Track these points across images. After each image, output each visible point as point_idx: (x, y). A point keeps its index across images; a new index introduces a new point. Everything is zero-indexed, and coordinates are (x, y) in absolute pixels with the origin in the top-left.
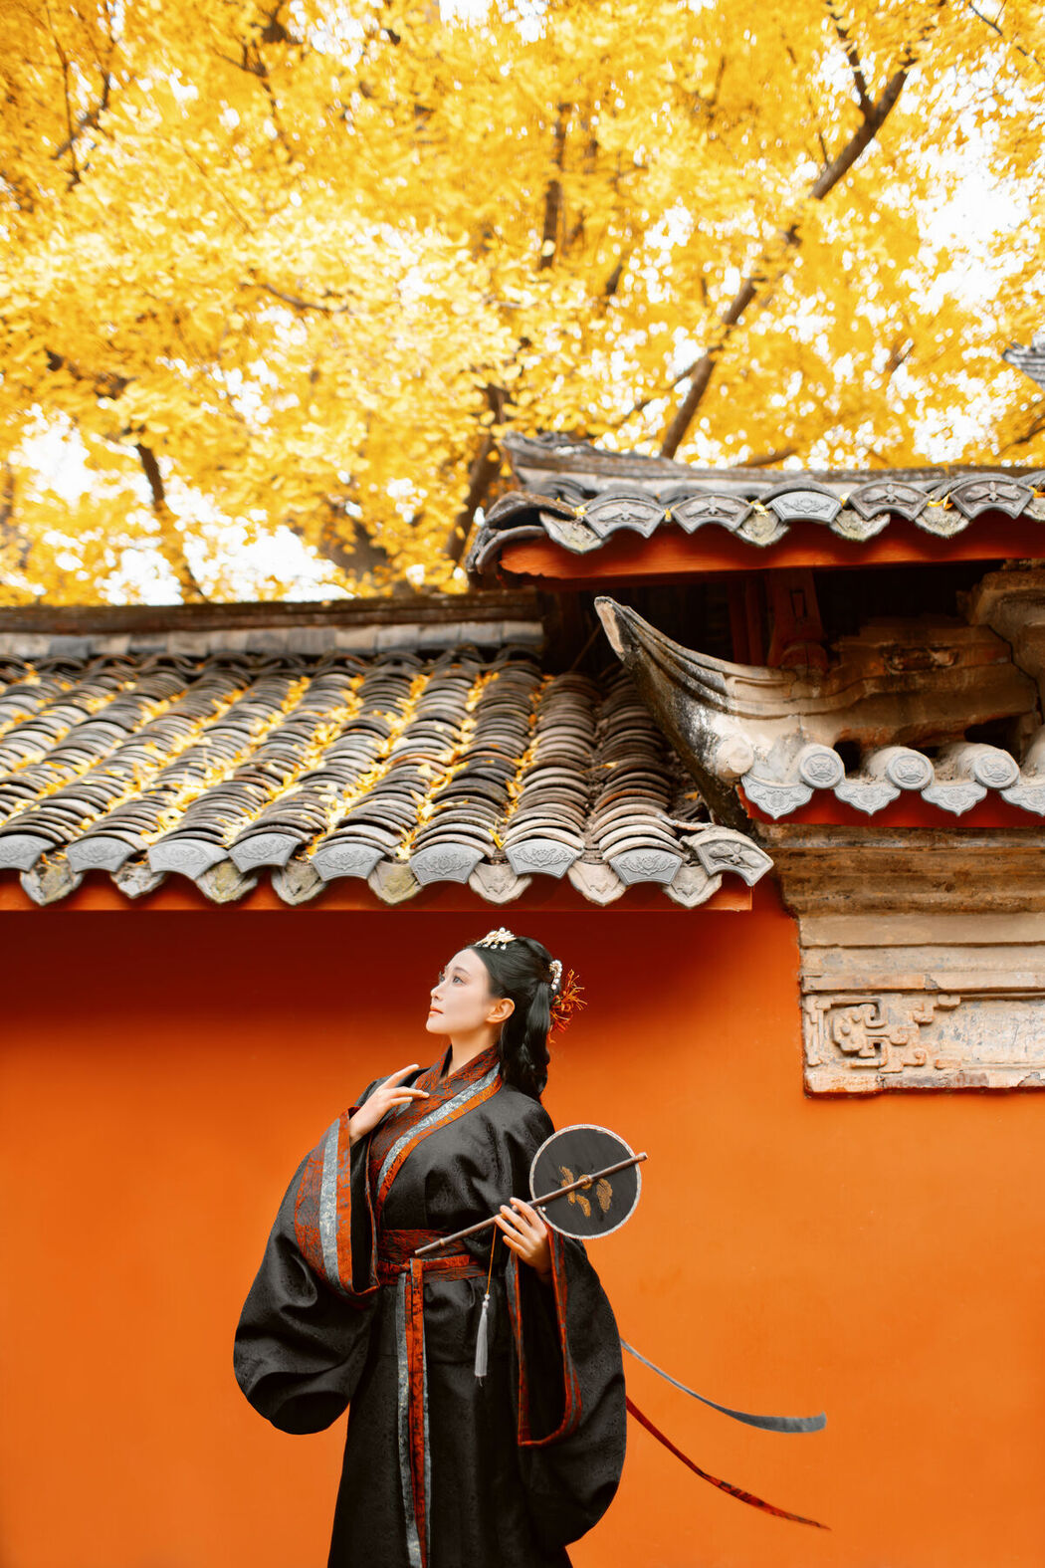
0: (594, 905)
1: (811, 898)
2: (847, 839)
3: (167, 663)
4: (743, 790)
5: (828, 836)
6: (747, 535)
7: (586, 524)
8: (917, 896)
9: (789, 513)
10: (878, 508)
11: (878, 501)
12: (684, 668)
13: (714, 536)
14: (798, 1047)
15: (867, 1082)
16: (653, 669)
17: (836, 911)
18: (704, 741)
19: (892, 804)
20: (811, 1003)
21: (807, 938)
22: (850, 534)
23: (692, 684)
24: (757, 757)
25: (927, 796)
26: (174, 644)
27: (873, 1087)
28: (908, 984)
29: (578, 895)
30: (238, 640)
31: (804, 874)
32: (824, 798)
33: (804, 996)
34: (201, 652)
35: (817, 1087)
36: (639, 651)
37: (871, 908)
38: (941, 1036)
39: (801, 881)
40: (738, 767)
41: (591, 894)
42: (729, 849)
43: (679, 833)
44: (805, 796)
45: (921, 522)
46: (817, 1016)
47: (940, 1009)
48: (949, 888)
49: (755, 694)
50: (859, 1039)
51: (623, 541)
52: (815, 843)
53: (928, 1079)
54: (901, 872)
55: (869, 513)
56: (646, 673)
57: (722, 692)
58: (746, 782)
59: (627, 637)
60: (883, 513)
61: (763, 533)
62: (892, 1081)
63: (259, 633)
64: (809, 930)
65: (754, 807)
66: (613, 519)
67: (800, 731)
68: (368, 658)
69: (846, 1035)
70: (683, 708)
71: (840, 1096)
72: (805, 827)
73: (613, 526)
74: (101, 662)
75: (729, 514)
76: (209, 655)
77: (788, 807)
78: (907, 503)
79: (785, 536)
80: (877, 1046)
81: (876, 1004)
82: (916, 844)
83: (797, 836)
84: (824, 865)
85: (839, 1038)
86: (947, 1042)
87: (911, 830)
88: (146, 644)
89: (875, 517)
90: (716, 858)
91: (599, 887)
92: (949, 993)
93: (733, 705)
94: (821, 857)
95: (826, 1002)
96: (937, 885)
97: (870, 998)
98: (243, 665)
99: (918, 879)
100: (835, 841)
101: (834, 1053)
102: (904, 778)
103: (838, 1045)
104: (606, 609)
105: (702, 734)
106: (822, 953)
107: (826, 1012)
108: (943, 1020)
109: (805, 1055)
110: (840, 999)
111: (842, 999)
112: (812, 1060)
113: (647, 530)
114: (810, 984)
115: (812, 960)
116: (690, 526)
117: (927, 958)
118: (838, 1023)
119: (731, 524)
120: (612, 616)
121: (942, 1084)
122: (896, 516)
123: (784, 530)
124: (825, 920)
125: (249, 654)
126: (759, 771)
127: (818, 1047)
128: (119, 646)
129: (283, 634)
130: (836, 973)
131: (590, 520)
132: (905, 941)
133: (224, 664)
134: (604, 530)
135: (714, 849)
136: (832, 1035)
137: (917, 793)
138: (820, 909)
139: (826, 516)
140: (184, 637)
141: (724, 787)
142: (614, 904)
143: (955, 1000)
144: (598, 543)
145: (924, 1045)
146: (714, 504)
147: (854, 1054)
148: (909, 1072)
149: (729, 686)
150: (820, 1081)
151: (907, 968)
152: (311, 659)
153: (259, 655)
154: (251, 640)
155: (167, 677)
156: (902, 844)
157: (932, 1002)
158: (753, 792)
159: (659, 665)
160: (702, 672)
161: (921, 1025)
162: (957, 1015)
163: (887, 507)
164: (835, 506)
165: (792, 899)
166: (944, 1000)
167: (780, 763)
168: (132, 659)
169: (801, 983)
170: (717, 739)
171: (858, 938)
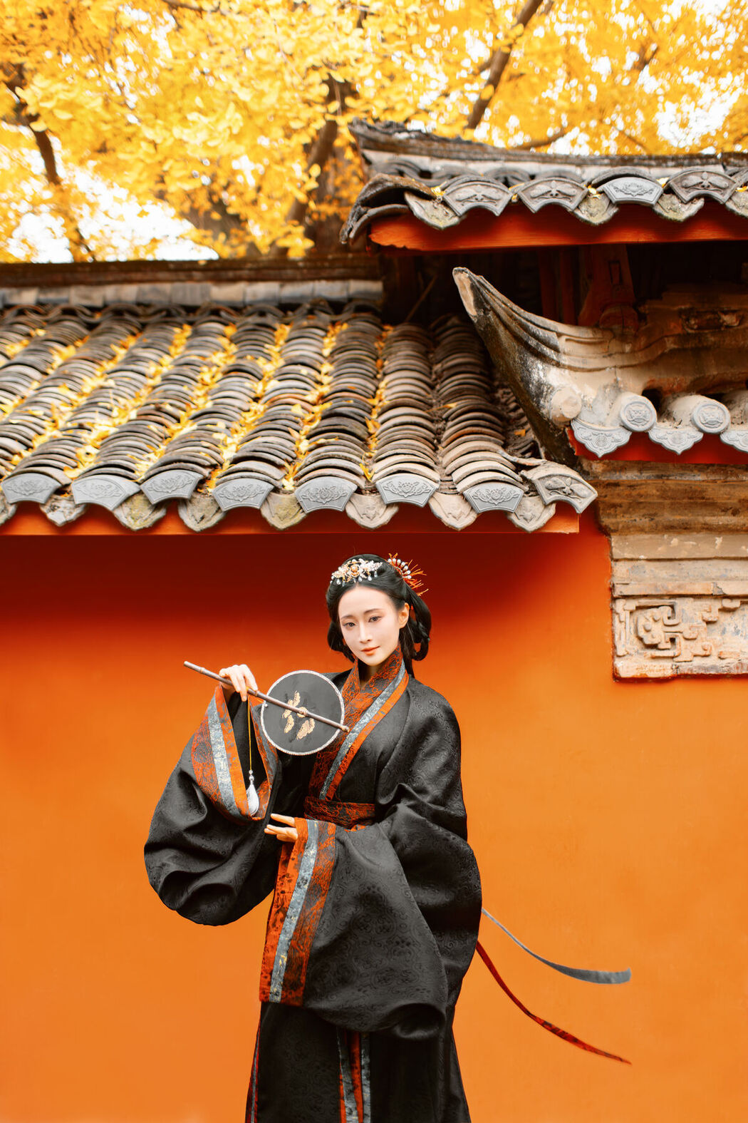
0: (451, 530)
1: (622, 520)
2: (655, 473)
3: (70, 312)
4: (572, 432)
5: (640, 471)
6: (583, 214)
7: (445, 203)
8: (710, 520)
9: (618, 196)
10: (694, 193)
11: (694, 187)
12: (526, 329)
13: (555, 215)
14: (609, 641)
15: (663, 669)
16: (501, 330)
17: (642, 530)
18: (542, 391)
19: (696, 445)
20: (620, 605)
21: (617, 553)
22: (671, 215)
23: (533, 342)
24: (584, 404)
25: (725, 438)
26: (75, 296)
27: (669, 673)
28: (698, 589)
29: (438, 521)
30: (129, 293)
31: (617, 501)
32: (640, 439)
33: (614, 599)
34: (98, 303)
35: (624, 673)
36: (490, 314)
37: (671, 528)
38: (724, 632)
39: (614, 506)
40: (568, 413)
41: (448, 521)
42: (561, 482)
43: (518, 467)
44: (624, 438)
45: (730, 205)
46: (624, 615)
47: (724, 610)
48: (735, 513)
49: (580, 350)
50: (658, 634)
51: (478, 218)
52: (630, 476)
53: (713, 667)
54: (697, 500)
55: (687, 197)
56: (495, 332)
57: (556, 349)
58: (575, 426)
59: (480, 302)
60: (698, 197)
61: (597, 213)
62: (685, 668)
63: (147, 287)
64: (619, 547)
65: (582, 447)
66: (468, 199)
67: (616, 381)
68: (238, 309)
69: (648, 631)
70: (524, 364)
71: (642, 680)
72: (621, 463)
73: (468, 205)
74: (14, 311)
75: (568, 196)
76: (105, 306)
77: (610, 447)
78: (719, 188)
79: (615, 215)
80: (673, 640)
81: (672, 607)
82: (712, 477)
83: (615, 470)
84: (634, 493)
85: (642, 633)
86: (729, 637)
87: (708, 466)
88: (51, 296)
89: (691, 201)
90: (551, 490)
91: (453, 513)
92: (731, 598)
93: (565, 360)
94: (632, 486)
95: (632, 604)
96: (724, 510)
97: (668, 601)
98: (135, 314)
99: (710, 505)
100: (645, 475)
101: (638, 645)
102: (708, 424)
103: (641, 639)
104: (463, 278)
105: (540, 385)
106: (629, 565)
107: (631, 612)
108: (726, 619)
109: (615, 647)
110: (644, 602)
111: (645, 602)
112: (620, 651)
113: (498, 209)
114: (619, 590)
115: (620, 570)
116: (535, 206)
117: (714, 569)
118: (642, 622)
119: (570, 205)
120: (468, 285)
121: (724, 671)
122: (709, 199)
123: (614, 210)
124: (631, 538)
125: (139, 304)
126: (585, 416)
127: (625, 641)
128: (29, 297)
129: (167, 287)
130: (640, 581)
131: (449, 199)
132: (697, 555)
133: (119, 312)
134: (461, 209)
135: (549, 482)
136: (636, 631)
137: (717, 436)
138: (627, 530)
139: (650, 198)
140: (83, 290)
141: (556, 429)
143: (736, 604)
144: (456, 220)
145: (711, 639)
146: (556, 187)
147: (654, 646)
148: (698, 662)
149: (561, 343)
150: (627, 668)
151: (698, 577)
152: (191, 310)
153: (147, 305)
154: (140, 292)
155: (70, 324)
156: (700, 477)
157: (717, 605)
158: (581, 434)
159: (506, 327)
160: (541, 333)
161: (708, 623)
162: (737, 615)
163: (703, 191)
164: (658, 191)
165: (606, 521)
166: (727, 604)
167: (602, 409)
168: (40, 308)
169: (612, 589)
170: (551, 389)
171: (661, 552)
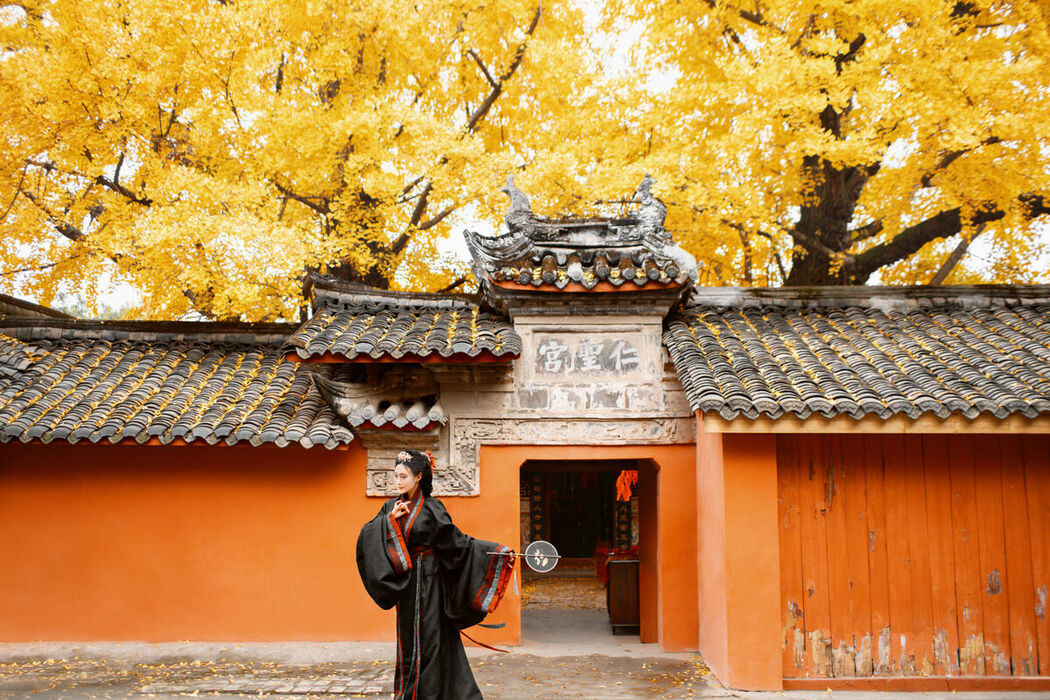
0: (305, 449)
1: (369, 445)
4: (347, 419)
6: (347, 356)
7: (307, 351)
9: (358, 351)
12: (332, 387)
13: (339, 355)
14: (364, 485)
17: (376, 449)
18: (337, 406)
20: (369, 472)
21: (369, 455)
22: (374, 356)
23: (335, 391)
24: (352, 410)
25: (393, 422)
27: (383, 495)
29: (301, 446)
32: (368, 422)
33: (367, 471)
35: (369, 495)
37: (386, 449)
39: (366, 440)
40: (346, 413)
41: (305, 446)
42: (341, 435)
43: (330, 430)
44: (363, 421)
46: (370, 476)
48: (406, 444)
49: (354, 391)
50: (381, 482)
51: (317, 356)
52: (368, 432)
54: (393, 440)
57: (343, 392)
58: (348, 416)
61: (351, 355)
64: (370, 453)
65: (351, 423)
66: (314, 350)
69: (378, 481)
70: (332, 398)
71: (375, 497)
72: (365, 428)
77: (358, 424)
79: (357, 356)
80: (385, 484)
81: (385, 474)
82: (394, 433)
83: (363, 430)
84: (372, 437)
85: (376, 482)
87: (390, 430)
89: (380, 352)
91: (306, 443)
93: (347, 396)
94: (371, 435)
95: (373, 472)
96: (403, 443)
99: (398, 441)
100: (373, 432)
101: (374, 486)
102: (388, 418)
103: (375, 484)
105: (337, 404)
106: (373, 460)
107: (372, 475)
109: (366, 487)
111: (377, 472)
112: (368, 488)
113: (322, 353)
114: (369, 468)
115: (371, 461)
116: (333, 353)
118: (375, 478)
119: (343, 353)
123: (357, 354)
124: (374, 451)
126: (353, 414)
127: (370, 484)
130: (376, 465)
131: (307, 349)
134: (311, 353)
135: (337, 435)
136: (374, 481)
137: (391, 422)
138: (372, 448)
141: (343, 417)
142: (310, 449)
144: (310, 356)
146: (339, 348)
147: (379, 487)
149: (345, 390)
150: (369, 493)
153: (229, 343)
158: (349, 420)
160: (338, 388)
164: (371, 348)
165: (365, 445)
167: (359, 411)
169: (366, 467)
170: (341, 406)
171: (383, 456)
